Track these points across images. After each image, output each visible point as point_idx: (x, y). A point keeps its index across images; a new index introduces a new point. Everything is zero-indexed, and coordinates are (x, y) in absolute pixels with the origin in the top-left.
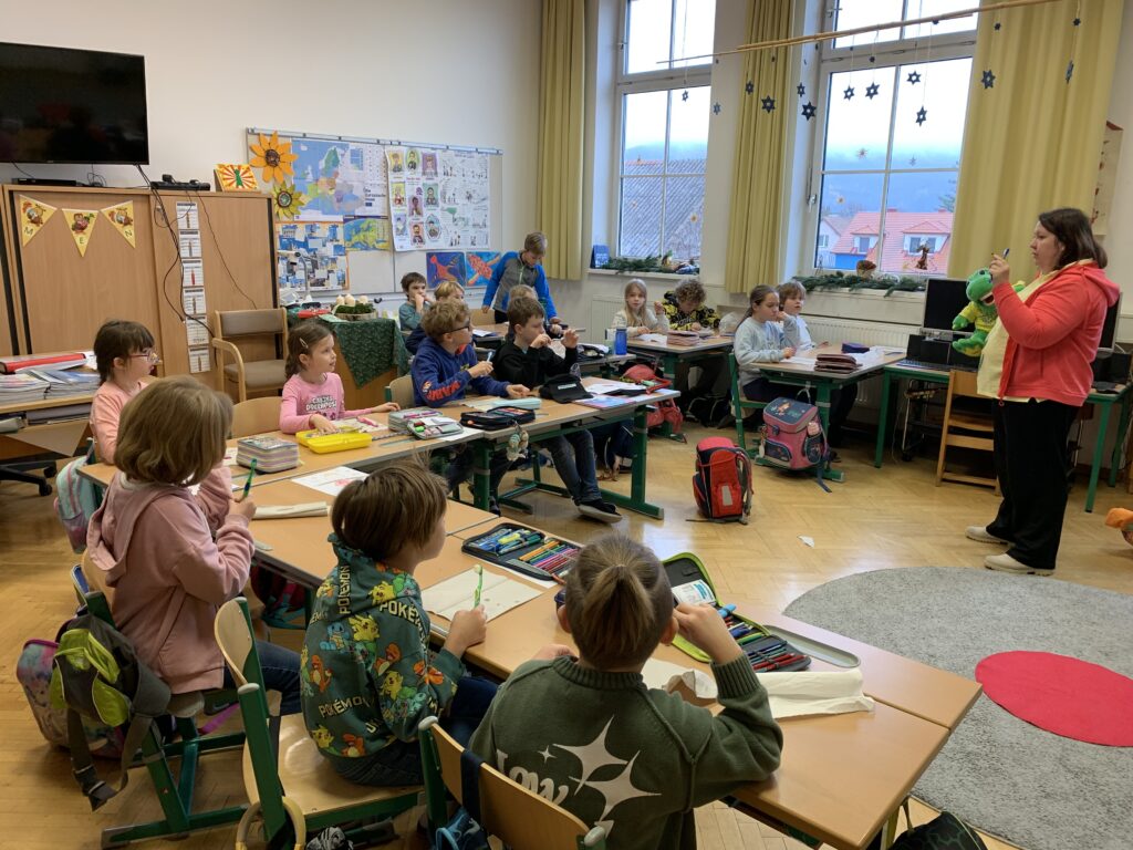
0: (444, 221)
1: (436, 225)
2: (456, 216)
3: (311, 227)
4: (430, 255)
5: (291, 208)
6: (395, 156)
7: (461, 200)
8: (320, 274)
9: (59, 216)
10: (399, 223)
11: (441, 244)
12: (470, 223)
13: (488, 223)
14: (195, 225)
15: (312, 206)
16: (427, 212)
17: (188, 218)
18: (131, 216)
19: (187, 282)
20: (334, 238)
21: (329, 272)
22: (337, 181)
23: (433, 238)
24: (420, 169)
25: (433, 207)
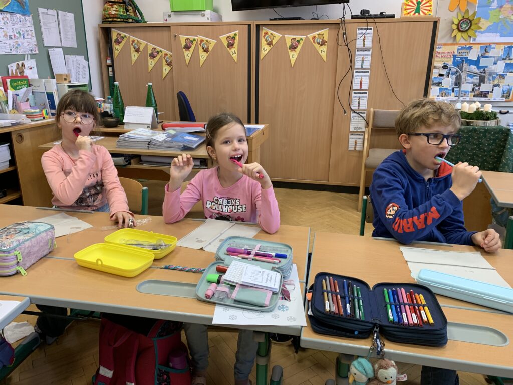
3: (486, 48)
5: (470, 32)
9: (283, 39)
15: (491, 29)
17: (364, 40)
18: (326, 39)
19: (356, 86)
20: (507, 57)
21: (495, 86)
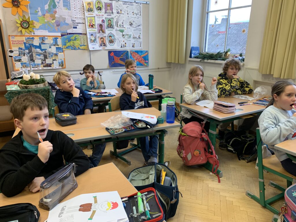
0: (117, 36)
1: (113, 38)
2: (124, 33)
3: (43, 38)
4: (110, 52)
5: (29, 29)
6: (89, 4)
7: (127, 26)
8: (48, 61)
10: (92, 37)
11: (116, 47)
15: (41, 28)
16: (108, 31)
20: (56, 44)
22: (56, 15)
23: (111, 44)
24: (103, 10)
25: (111, 29)
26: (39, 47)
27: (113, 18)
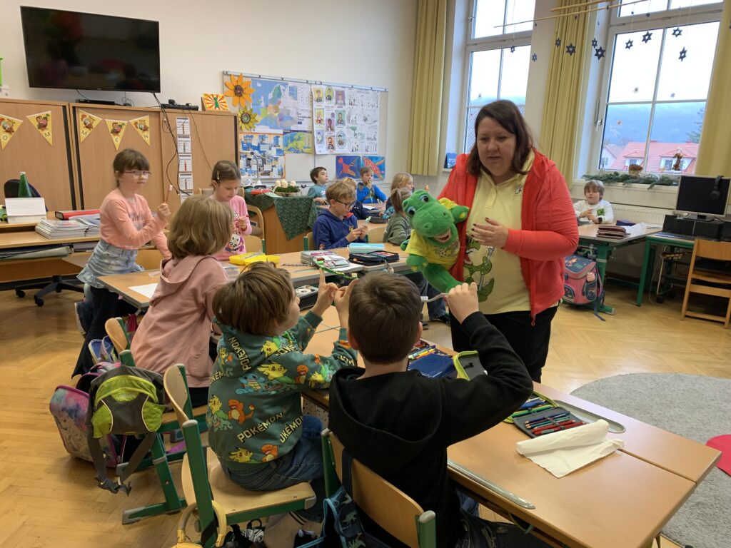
0: (348, 135)
1: (343, 138)
2: (356, 132)
3: (262, 137)
5: (250, 124)
6: (318, 91)
7: (360, 122)
8: (267, 167)
9: (103, 124)
10: (319, 136)
11: (346, 151)
12: (366, 137)
13: (377, 137)
14: (188, 132)
15: (264, 123)
17: (183, 128)
18: (148, 125)
19: (182, 169)
20: (276, 144)
21: (273, 166)
22: (280, 107)
23: (341, 147)
24: (334, 100)
25: (341, 126)
26: (258, 148)
27: (344, 111)
